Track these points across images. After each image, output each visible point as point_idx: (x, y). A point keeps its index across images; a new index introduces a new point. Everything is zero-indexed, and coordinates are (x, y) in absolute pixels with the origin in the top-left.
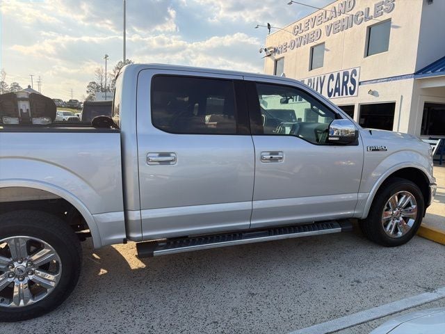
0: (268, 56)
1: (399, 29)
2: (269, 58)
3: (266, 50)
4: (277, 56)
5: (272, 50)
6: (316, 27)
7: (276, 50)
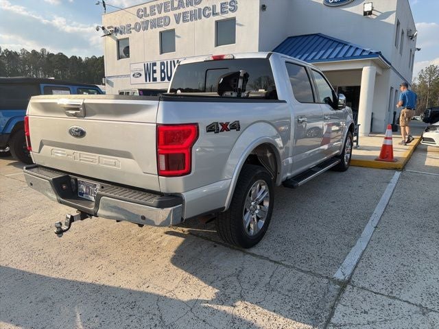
0: (108, 35)
1: (243, 27)
2: (109, 38)
3: (103, 28)
4: (119, 36)
5: (112, 29)
6: (163, 14)
7: (116, 30)
